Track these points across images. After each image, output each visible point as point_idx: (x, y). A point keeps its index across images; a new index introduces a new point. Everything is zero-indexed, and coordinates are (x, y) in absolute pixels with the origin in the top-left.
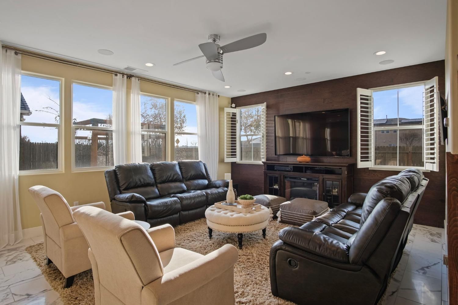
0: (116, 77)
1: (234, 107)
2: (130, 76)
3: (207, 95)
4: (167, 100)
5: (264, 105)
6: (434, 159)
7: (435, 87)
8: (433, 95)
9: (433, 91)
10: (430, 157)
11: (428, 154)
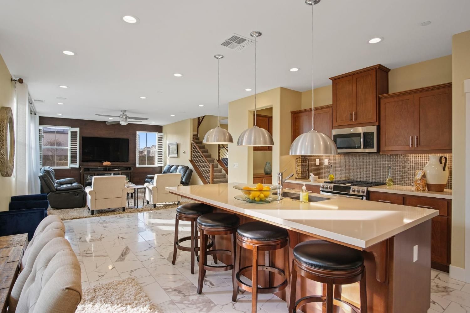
5: (78, 129)
6: (162, 162)
7: (163, 136)
8: (162, 139)
9: (162, 137)
10: (160, 161)
11: (159, 160)
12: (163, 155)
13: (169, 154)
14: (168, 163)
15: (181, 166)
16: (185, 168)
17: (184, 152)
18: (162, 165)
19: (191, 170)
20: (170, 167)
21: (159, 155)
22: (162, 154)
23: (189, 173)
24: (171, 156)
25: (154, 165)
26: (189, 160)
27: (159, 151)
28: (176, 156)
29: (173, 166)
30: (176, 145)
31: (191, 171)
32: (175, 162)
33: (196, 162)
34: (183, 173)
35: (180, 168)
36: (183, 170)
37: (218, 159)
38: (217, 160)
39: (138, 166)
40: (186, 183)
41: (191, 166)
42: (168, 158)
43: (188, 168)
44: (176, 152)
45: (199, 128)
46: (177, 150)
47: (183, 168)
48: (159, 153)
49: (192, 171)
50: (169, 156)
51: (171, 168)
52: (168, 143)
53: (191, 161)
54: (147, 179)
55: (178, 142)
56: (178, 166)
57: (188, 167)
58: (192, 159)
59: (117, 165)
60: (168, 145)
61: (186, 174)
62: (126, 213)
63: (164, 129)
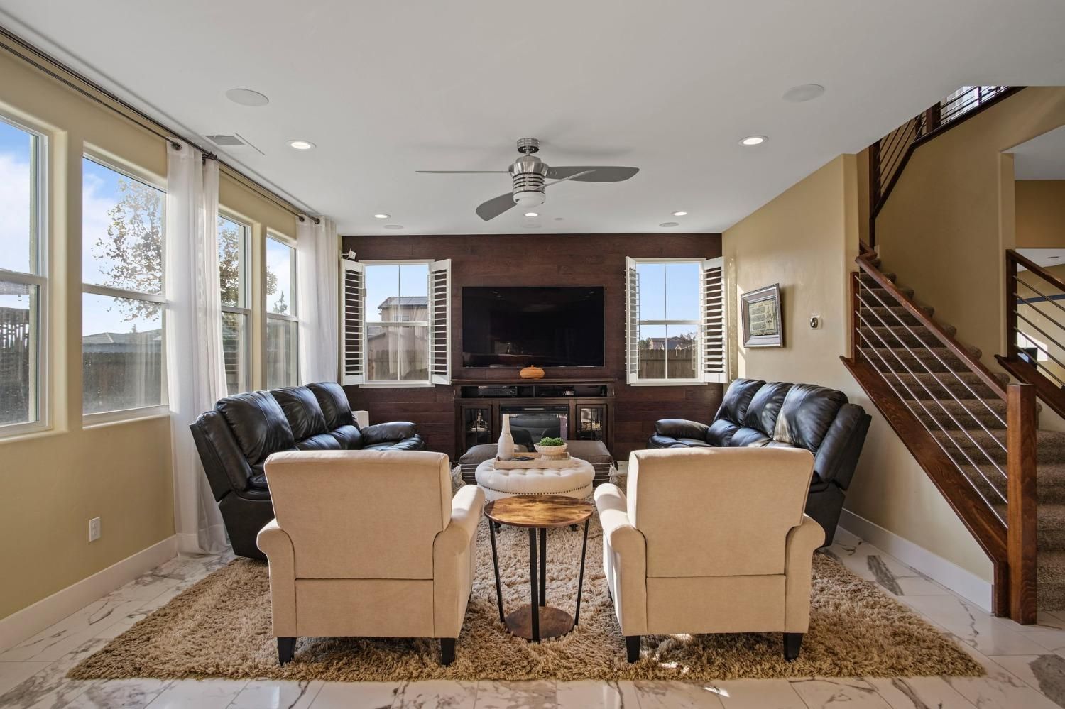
0: (175, 152)
1: (354, 258)
2: (207, 156)
3: (322, 225)
4: (249, 228)
5: (446, 264)
6: (720, 366)
7: (723, 269)
8: (719, 280)
9: (719, 274)
10: (714, 364)
11: (710, 360)
12: (725, 341)
13: (747, 335)
14: (742, 375)
15: (801, 386)
16: (822, 401)
17: (815, 323)
18: (723, 379)
19: (860, 409)
20: (748, 389)
21: (709, 340)
22: (719, 337)
23: (846, 427)
24: (754, 342)
25: (694, 377)
26: (842, 357)
27: (709, 327)
28: (776, 341)
29: (762, 383)
30: (776, 295)
31: (861, 420)
32: (771, 369)
33: (884, 369)
34: (814, 426)
35: (794, 395)
36: (813, 407)
37: (1003, 353)
38: (997, 356)
39: (633, 379)
40: (834, 482)
41: (855, 391)
42: (744, 350)
43: (839, 399)
44: (773, 325)
45: (877, 220)
46: (779, 318)
47: (809, 400)
48: (709, 334)
49: (869, 418)
50: (745, 340)
51: (752, 395)
52: (740, 291)
53: (855, 364)
54: (659, 435)
55: (784, 283)
56: (784, 388)
57: (841, 394)
58: (856, 352)
59: (569, 377)
60: (744, 301)
61: (832, 431)
62: (456, 676)
63: (726, 245)
